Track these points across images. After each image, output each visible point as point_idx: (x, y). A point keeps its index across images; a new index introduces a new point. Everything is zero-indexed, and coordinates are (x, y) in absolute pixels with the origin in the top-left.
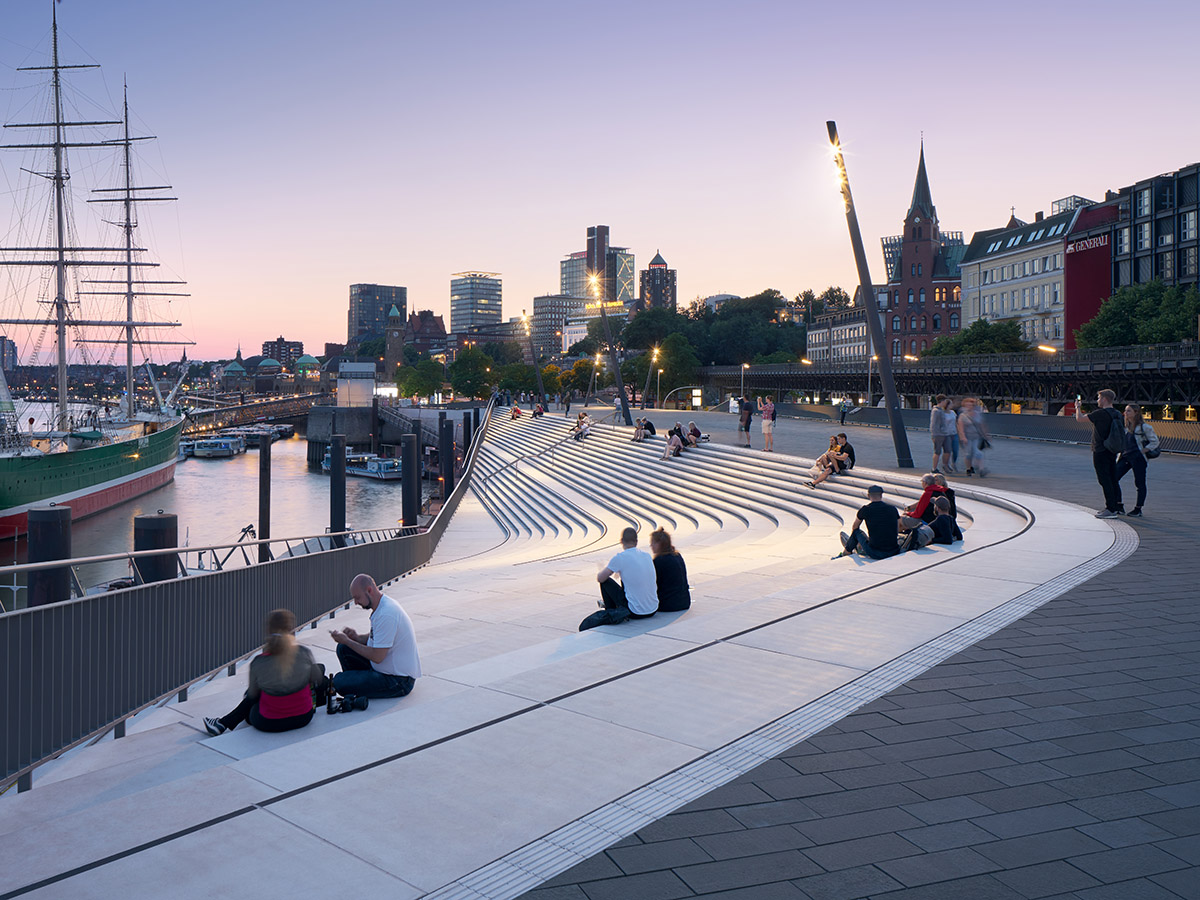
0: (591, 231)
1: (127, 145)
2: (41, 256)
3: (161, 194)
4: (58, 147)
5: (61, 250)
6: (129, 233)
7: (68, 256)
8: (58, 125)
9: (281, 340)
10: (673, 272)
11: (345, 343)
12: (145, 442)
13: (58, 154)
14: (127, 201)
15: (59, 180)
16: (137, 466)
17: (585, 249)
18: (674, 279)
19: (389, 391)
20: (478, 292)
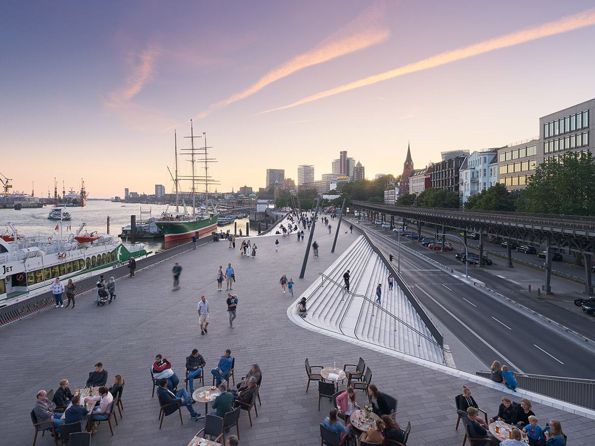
0: (341, 153)
1: (206, 149)
2: (190, 178)
3: (213, 160)
4: (193, 154)
5: (194, 177)
6: (206, 170)
7: (195, 178)
8: (193, 149)
9: (245, 186)
10: (364, 167)
11: (265, 188)
12: (211, 219)
13: (193, 156)
14: (206, 162)
15: (193, 161)
16: (210, 224)
17: (339, 158)
18: (364, 169)
19: (272, 207)
20: (307, 171)
